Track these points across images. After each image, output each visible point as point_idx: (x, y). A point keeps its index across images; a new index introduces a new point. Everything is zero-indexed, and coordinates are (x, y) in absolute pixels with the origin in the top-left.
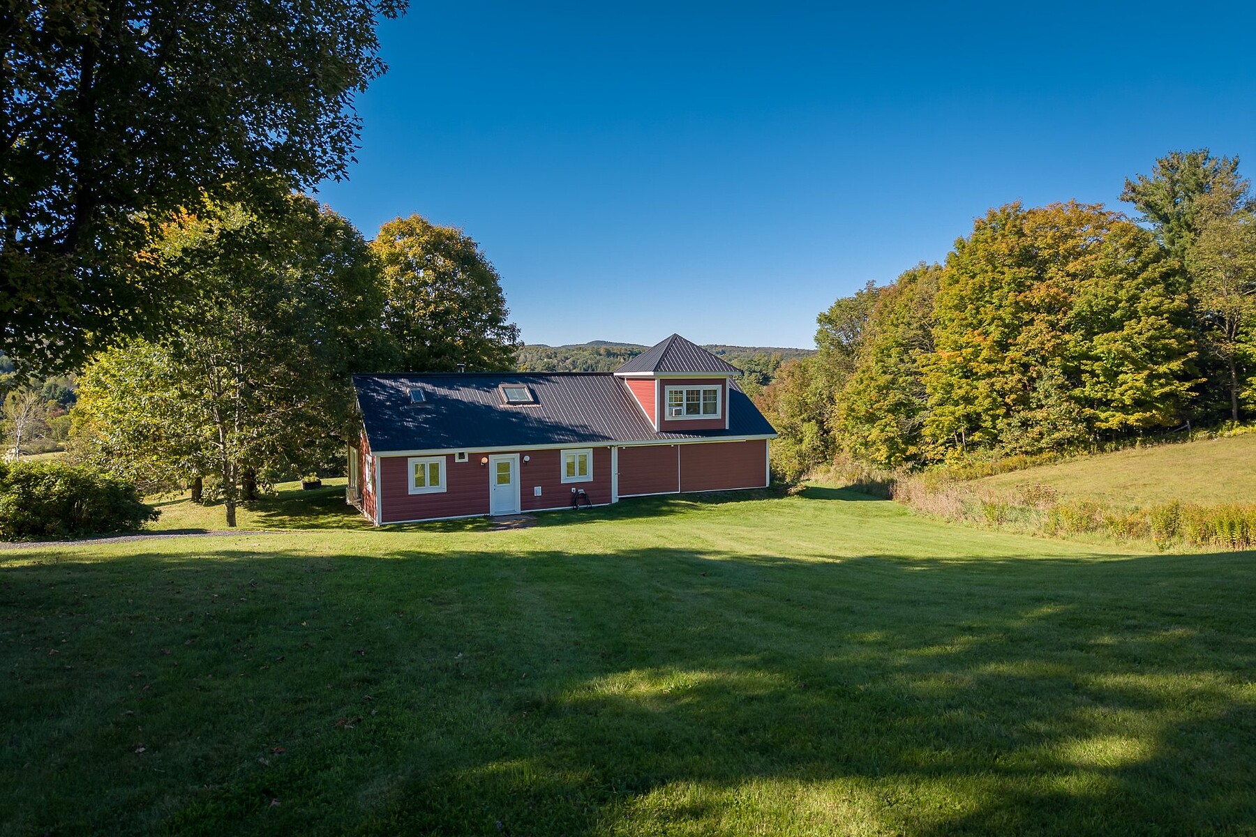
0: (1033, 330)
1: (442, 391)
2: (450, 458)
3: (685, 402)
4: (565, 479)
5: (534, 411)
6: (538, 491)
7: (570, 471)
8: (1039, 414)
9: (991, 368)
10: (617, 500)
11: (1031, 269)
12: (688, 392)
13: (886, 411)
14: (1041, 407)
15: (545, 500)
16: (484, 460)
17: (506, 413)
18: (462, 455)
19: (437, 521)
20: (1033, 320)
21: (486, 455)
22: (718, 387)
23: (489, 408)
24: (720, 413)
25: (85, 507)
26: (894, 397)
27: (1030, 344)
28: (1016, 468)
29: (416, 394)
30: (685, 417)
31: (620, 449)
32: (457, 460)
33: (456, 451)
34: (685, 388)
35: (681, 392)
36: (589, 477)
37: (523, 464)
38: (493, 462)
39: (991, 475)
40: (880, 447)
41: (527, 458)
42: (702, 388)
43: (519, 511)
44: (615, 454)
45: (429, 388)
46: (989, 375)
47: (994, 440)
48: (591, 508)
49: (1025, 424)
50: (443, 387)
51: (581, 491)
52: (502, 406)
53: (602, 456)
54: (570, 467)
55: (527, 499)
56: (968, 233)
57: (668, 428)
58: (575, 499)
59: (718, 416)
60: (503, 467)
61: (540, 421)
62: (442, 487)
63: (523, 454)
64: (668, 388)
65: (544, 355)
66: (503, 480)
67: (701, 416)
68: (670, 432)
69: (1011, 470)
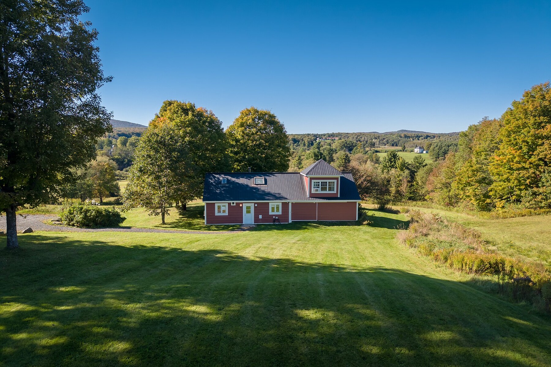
0: (543, 148)
1: (234, 179)
2: (229, 204)
3: (320, 186)
4: (271, 213)
5: (263, 188)
6: (260, 217)
7: (273, 211)
8: (541, 190)
9: (520, 166)
10: (291, 222)
11: (545, 118)
12: (322, 183)
13: (475, 182)
14: (543, 186)
15: (263, 220)
16: (241, 205)
17: (253, 188)
18: (233, 203)
19: (223, 225)
20: (543, 143)
21: (242, 203)
22: (335, 181)
23: (247, 186)
24: (336, 190)
25: (99, 220)
26: (480, 175)
27: (540, 155)
28: (525, 215)
29: (224, 180)
30: (320, 192)
31: (292, 203)
32: (232, 205)
33: (232, 202)
34: (320, 181)
35: (319, 182)
36: (280, 213)
37: (255, 207)
38: (245, 206)
39: (513, 217)
40: (472, 199)
41: (256, 205)
42: (328, 181)
43: (253, 223)
44: (290, 205)
45: (230, 178)
46: (518, 169)
47: (518, 201)
48: (280, 224)
49: (535, 194)
50: (234, 178)
51: (277, 218)
52: (252, 185)
53: (285, 205)
54: (273, 208)
55: (256, 219)
56: (520, 98)
57: (312, 196)
58: (275, 220)
59: (335, 192)
60: (248, 208)
61: (264, 191)
62: (227, 214)
63: (255, 203)
64: (313, 181)
65: (373, 137)
66: (248, 212)
67: (328, 192)
68: (313, 198)
69: (523, 216)
